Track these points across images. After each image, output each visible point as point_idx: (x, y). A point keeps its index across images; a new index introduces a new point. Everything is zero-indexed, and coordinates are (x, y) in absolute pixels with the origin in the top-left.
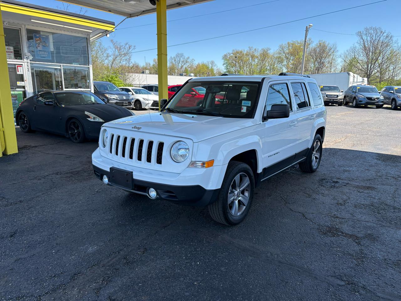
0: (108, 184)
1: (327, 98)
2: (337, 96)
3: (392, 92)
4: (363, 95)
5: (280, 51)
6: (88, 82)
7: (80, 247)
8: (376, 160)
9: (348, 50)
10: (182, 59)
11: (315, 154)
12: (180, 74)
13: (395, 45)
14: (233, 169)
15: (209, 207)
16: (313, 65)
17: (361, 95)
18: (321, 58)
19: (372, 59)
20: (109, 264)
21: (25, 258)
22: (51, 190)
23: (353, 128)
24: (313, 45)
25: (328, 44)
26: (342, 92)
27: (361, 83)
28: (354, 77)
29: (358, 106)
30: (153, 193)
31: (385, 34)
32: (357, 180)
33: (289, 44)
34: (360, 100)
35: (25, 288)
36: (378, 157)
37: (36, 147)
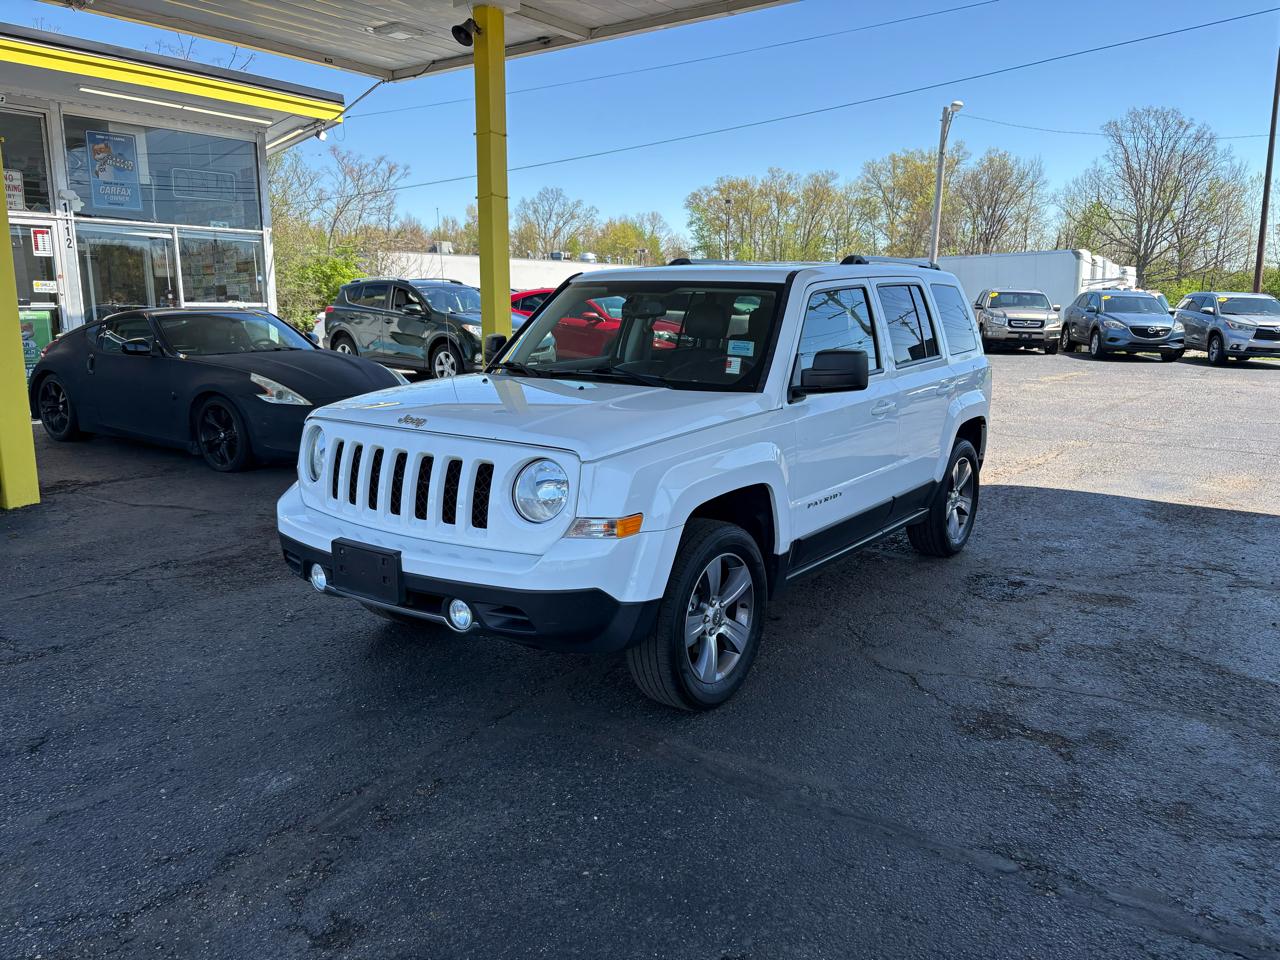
0: (327, 592)
1: (1009, 329)
2: (1042, 323)
3: (1211, 309)
4: (1118, 320)
5: (868, 181)
6: (259, 282)
7: (243, 777)
8: (1143, 519)
9: (1077, 180)
10: (557, 209)
11: (957, 502)
12: (552, 254)
13: (1224, 164)
14: (700, 542)
15: (629, 654)
16: (969, 226)
17: (1113, 318)
18: (995, 203)
19: (1154, 208)
20: (330, 825)
21: (76, 811)
22: (149, 614)
23: (1084, 422)
24: (970, 165)
25: (1017, 161)
26: (1057, 310)
27: (1114, 283)
28: (1094, 263)
29: (1106, 354)
30: (461, 616)
31: (1192, 131)
32: (1082, 578)
33: (894, 161)
34: (1110, 335)
35: (80, 893)
36: (1149, 510)
37: (95, 484)
